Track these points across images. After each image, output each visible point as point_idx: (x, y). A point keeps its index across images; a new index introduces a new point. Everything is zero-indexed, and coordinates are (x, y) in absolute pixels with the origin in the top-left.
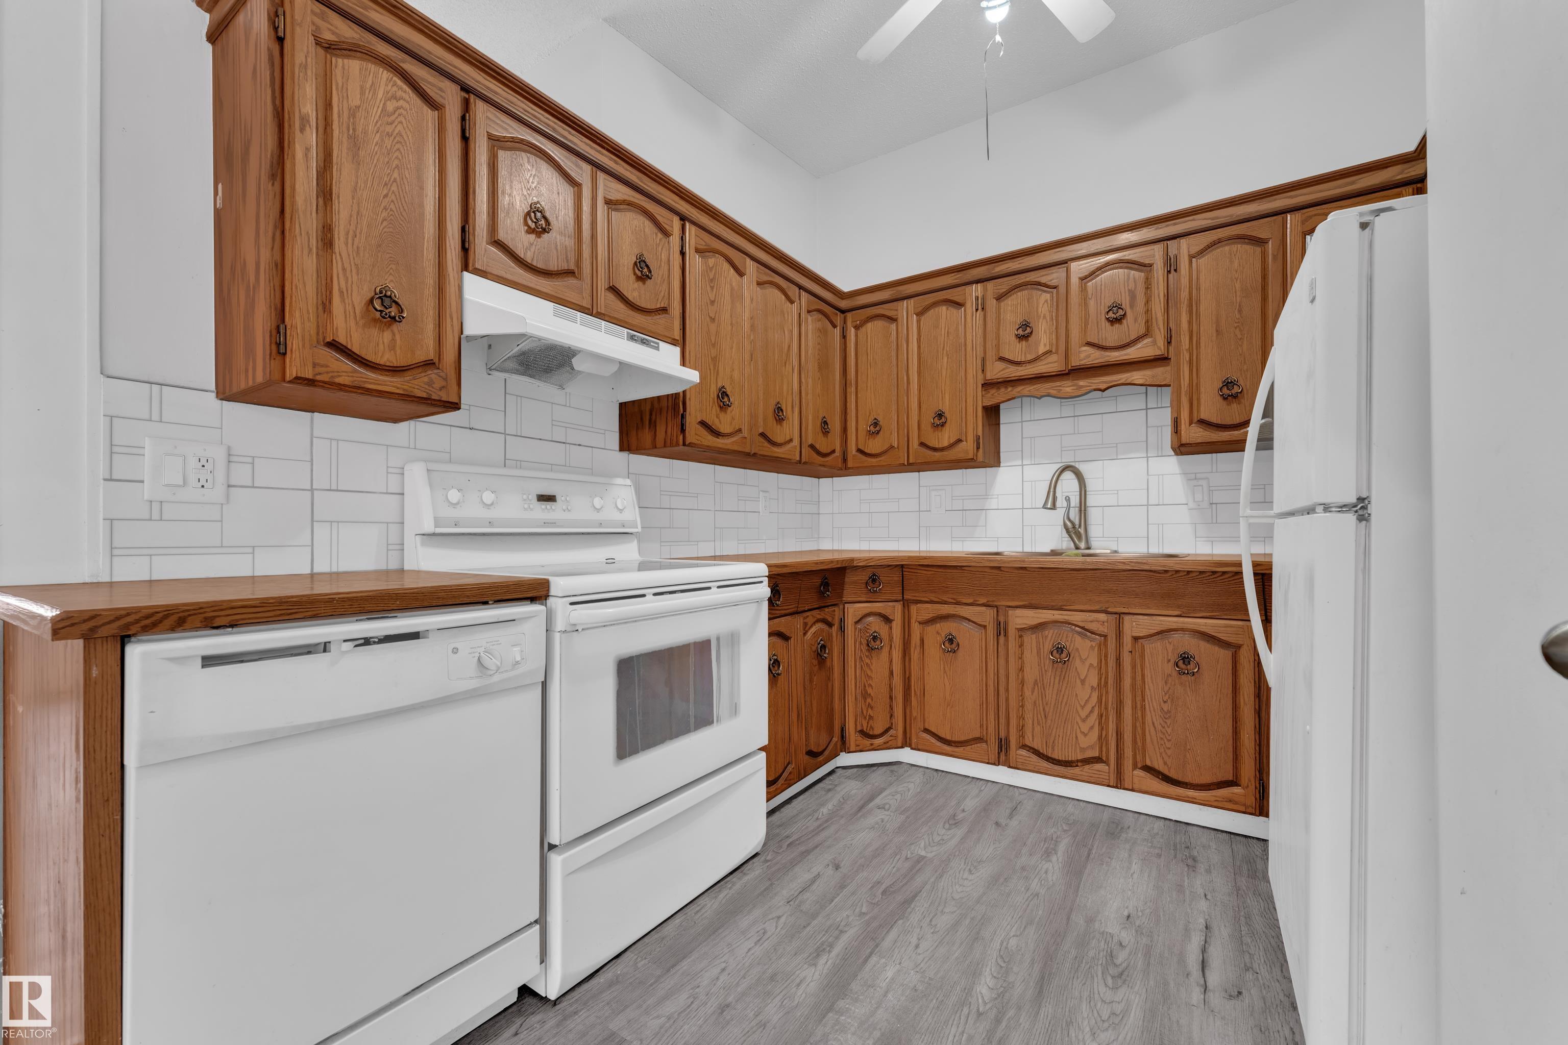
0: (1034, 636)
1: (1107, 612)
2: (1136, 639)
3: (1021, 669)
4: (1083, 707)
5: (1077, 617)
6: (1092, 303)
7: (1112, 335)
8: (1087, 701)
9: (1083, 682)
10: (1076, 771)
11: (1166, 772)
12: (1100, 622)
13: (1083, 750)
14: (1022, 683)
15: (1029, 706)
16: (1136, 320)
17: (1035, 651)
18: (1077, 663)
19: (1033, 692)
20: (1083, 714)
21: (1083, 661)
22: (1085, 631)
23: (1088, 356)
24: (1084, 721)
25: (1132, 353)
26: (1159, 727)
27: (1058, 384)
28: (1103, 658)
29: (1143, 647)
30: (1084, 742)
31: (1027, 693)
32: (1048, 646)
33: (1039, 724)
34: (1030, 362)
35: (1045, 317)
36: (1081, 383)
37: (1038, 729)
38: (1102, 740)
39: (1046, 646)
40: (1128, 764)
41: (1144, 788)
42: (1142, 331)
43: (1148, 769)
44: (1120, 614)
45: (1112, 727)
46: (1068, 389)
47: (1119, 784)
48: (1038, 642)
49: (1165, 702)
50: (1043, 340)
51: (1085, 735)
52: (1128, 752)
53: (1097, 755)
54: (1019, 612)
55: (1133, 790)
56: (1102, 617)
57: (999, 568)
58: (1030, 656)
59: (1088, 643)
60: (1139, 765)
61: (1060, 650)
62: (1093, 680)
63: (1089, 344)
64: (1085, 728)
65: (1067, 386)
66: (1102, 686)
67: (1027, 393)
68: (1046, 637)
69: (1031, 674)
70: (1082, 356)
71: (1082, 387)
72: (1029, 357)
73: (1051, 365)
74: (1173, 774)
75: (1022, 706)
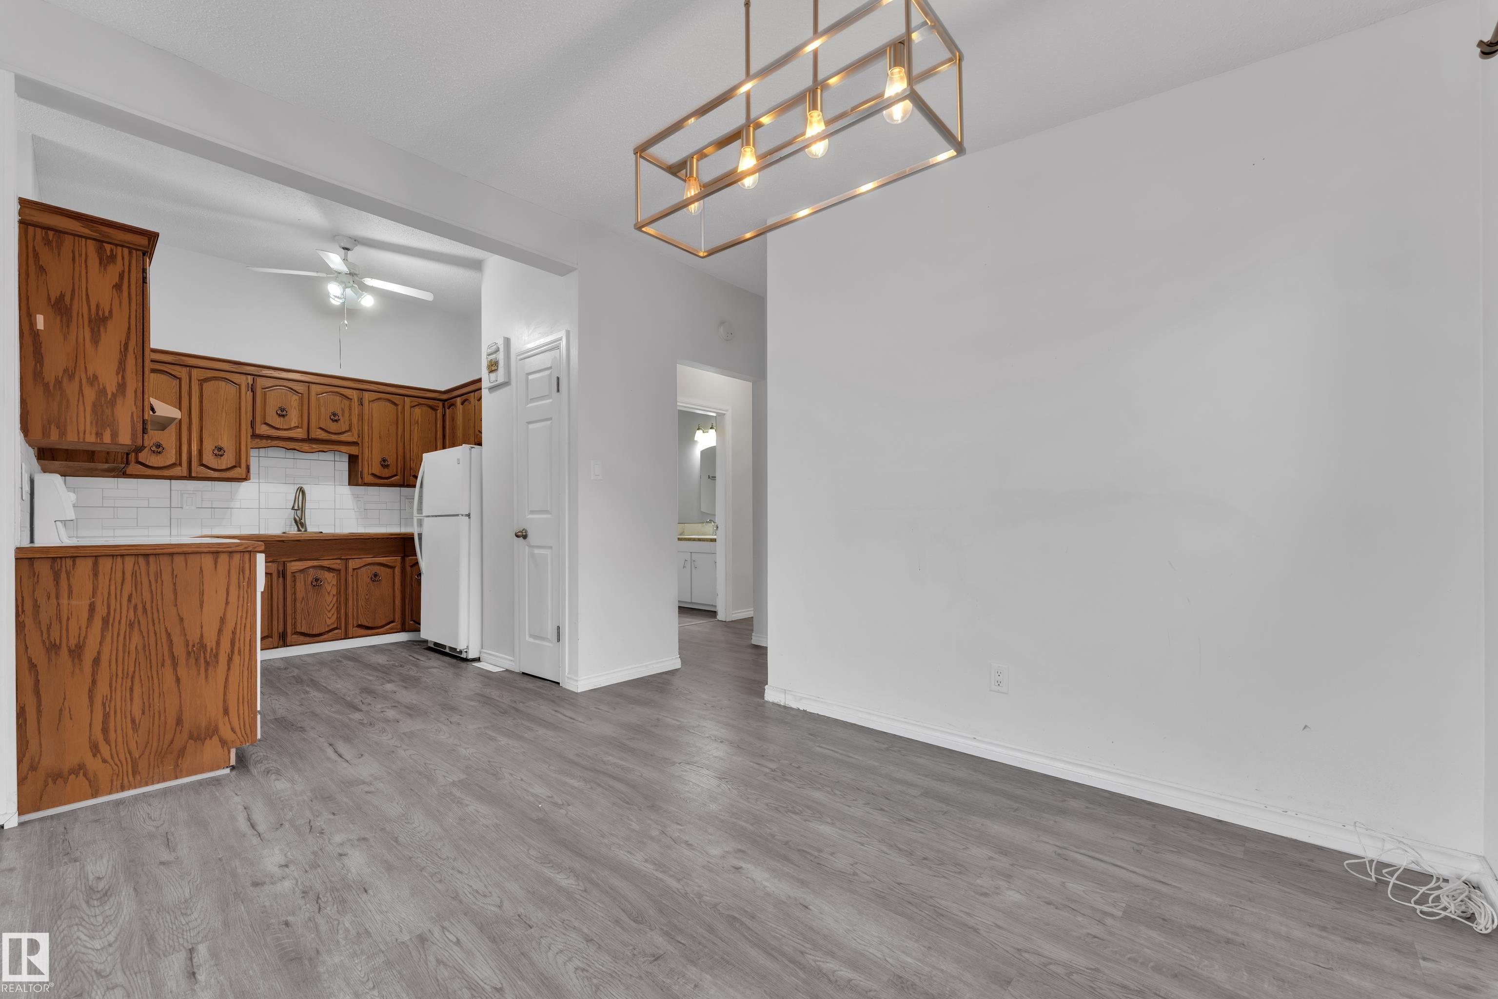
0: (302, 575)
1: (340, 559)
2: (354, 569)
3: (295, 593)
4: (329, 605)
5: (325, 563)
6: (323, 409)
7: (333, 427)
8: (331, 602)
9: (329, 593)
10: (325, 636)
11: (367, 625)
12: (336, 564)
13: (328, 626)
14: (295, 600)
15: (299, 611)
16: (344, 423)
17: (303, 583)
18: (326, 585)
19: (301, 603)
20: (329, 609)
21: (329, 583)
22: (329, 569)
23: (321, 435)
24: (329, 612)
25: (343, 438)
26: (364, 606)
27: (300, 444)
28: (339, 580)
29: (357, 573)
30: (329, 622)
31: (298, 604)
32: (310, 579)
33: (305, 619)
34: (285, 430)
35: (295, 408)
36: (314, 446)
37: (304, 622)
38: (339, 619)
39: (309, 579)
40: (350, 626)
41: (357, 635)
42: (347, 428)
43: (360, 626)
44: (347, 559)
45: (343, 611)
46: (306, 448)
47: (346, 637)
48: (304, 578)
49: (367, 595)
50: (294, 418)
51: (330, 618)
52: (350, 621)
53: (336, 626)
54: (293, 563)
55: (352, 638)
56: (338, 561)
57: (283, 541)
58: (300, 586)
59: (332, 574)
60: (355, 626)
61: (317, 580)
62: (334, 592)
63: (320, 428)
64: (330, 615)
65: (306, 447)
66: (339, 593)
67: (281, 446)
68: (309, 575)
69: (300, 594)
70: (318, 433)
71: (314, 448)
72: (285, 427)
73: (300, 433)
74: (370, 625)
75: (295, 612)
